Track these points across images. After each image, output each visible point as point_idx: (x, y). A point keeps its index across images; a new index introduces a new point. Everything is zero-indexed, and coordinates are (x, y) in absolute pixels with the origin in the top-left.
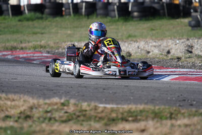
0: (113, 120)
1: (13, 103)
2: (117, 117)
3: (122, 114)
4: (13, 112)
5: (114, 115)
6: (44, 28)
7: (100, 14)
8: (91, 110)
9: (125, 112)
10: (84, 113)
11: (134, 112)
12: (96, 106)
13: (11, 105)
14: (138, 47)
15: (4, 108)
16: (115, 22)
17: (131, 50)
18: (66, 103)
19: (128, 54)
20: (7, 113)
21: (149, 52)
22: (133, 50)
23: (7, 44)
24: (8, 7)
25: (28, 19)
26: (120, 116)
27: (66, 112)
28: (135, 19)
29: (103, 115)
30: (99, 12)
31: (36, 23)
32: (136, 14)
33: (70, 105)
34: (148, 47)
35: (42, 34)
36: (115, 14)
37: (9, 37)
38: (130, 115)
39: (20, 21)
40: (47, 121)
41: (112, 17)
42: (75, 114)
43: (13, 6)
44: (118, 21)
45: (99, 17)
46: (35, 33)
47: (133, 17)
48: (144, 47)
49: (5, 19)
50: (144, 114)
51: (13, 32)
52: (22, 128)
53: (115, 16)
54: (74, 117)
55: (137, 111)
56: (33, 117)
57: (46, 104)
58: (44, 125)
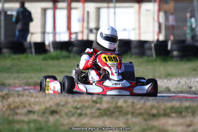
0: (154, 116)
1: (37, 100)
2: (158, 113)
3: (165, 110)
4: (36, 108)
5: (154, 111)
7: (135, 54)
8: (127, 107)
9: (168, 108)
10: (120, 109)
11: (178, 108)
12: (133, 103)
13: (35, 101)
14: (179, 82)
15: (27, 105)
16: (152, 61)
17: (170, 85)
18: (99, 100)
19: (167, 89)
20: (30, 109)
21: (191, 88)
22: (172, 85)
23: (30, 80)
25: (53, 58)
26: (162, 112)
27: (99, 109)
28: (175, 59)
29: (142, 111)
30: (134, 50)
31: (62, 62)
32: (175, 53)
33: (104, 102)
34: (190, 82)
36: (152, 53)
37: (31, 75)
38: (173, 111)
39: (44, 59)
40: (76, 116)
41: (149, 56)
42: (109, 110)
43: (36, 44)
44: (155, 60)
45: (134, 57)
47: (172, 57)
48: (186, 83)
49: (27, 57)
50: (190, 110)
51: (37, 71)
52: (47, 122)
53: (152, 56)
54: (108, 113)
55: (182, 108)
56: (60, 113)
57: (75, 101)
58: (73, 119)
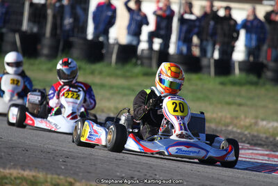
6: (251, 98)
24: (210, 62)
35: (240, 105)
46: (229, 104)
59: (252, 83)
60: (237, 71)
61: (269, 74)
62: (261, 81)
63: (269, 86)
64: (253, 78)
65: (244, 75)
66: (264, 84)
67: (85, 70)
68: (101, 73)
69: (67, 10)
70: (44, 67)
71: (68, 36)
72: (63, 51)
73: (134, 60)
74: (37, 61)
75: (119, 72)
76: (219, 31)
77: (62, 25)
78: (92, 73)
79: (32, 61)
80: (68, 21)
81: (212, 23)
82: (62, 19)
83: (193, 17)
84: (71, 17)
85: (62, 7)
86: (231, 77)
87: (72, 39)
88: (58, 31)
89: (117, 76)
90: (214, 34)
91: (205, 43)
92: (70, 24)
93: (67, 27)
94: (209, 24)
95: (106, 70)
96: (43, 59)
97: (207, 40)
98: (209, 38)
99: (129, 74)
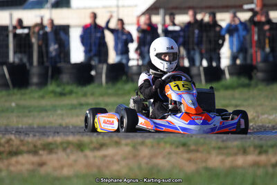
59: (244, 86)
60: (227, 76)
61: (260, 75)
62: (253, 82)
63: (261, 86)
64: (244, 80)
65: (235, 79)
66: (256, 85)
67: (76, 93)
68: (93, 94)
69: (51, 37)
70: (36, 95)
71: (56, 63)
72: (52, 77)
73: (124, 78)
74: (28, 91)
75: (110, 91)
76: (204, 39)
77: (47, 52)
78: (85, 95)
79: (23, 91)
80: (53, 48)
81: (196, 31)
82: (47, 46)
83: (177, 28)
84: (55, 43)
85: (46, 34)
86: (223, 82)
87: (59, 65)
88: (45, 59)
89: (109, 95)
90: (199, 43)
91: (192, 52)
92: (56, 50)
93: (54, 54)
94: (193, 33)
95: (98, 91)
96: (34, 88)
97: (194, 49)
98: (196, 47)
99: (120, 92)
